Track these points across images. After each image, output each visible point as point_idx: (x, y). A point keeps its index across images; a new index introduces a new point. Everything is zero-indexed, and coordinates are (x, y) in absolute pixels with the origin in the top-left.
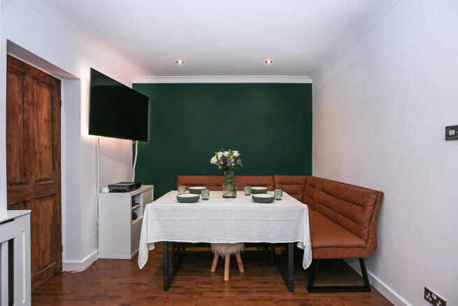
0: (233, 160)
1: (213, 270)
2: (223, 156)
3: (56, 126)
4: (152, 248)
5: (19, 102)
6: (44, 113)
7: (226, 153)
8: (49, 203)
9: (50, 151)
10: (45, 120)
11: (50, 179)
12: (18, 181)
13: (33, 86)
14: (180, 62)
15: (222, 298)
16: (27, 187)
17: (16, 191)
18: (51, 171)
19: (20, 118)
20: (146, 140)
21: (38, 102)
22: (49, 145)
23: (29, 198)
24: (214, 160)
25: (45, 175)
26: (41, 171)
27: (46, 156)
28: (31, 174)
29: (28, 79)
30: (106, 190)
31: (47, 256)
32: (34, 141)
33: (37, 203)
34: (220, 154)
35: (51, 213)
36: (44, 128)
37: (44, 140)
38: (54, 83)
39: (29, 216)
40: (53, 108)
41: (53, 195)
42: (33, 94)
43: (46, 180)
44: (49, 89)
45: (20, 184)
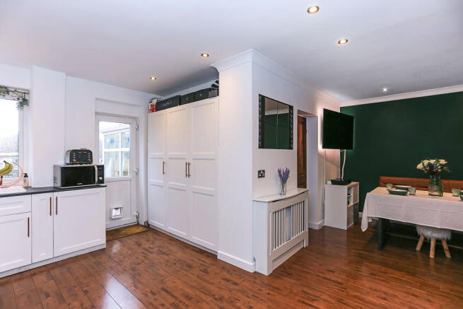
0: (439, 167)
1: (418, 248)
2: (429, 164)
4: (370, 221)
6: (301, 138)
7: (432, 161)
9: (303, 159)
10: (301, 142)
11: (303, 174)
14: (385, 90)
20: (352, 148)
22: (302, 156)
24: (420, 166)
25: (301, 172)
34: (426, 162)
36: (301, 146)
37: (301, 153)
40: (303, 135)
41: (304, 183)
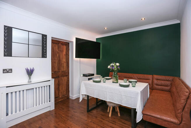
2: (112, 65)
3: (68, 56)
5: (58, 51)
6: (64, 53)
8: (66, 78)
9: (66, 63)
10: (65, 55)
11: (66, 71)
12: (57, 71)
13: (61, 46)
14: (106, 28)
15: (102, 121)
16: (59, 73)
17: (56, 74)
18: (66, 69)
19: (58, 55)
20: (100, 58)
21: (62, 50)
22: (66, 62)
23: (60, 76)
24: (109, 67)
25: (64, 70)
26: (63, 69)
27: (65, 65)
28: (60, 69)
29: (60, 44)
30: (82, 75)
31: (65, 92)
32: (61, 60)
33: (62, 78)
35: (66, 81)
36: (64, 57)
37: (64, 60)
38: (67, 44)
39: (54, 80)
40: (67, 51)
41: (67, 76)
42: (61, 48)
43: (65, 71)
44: (66, 46)
45: (58, 72)
